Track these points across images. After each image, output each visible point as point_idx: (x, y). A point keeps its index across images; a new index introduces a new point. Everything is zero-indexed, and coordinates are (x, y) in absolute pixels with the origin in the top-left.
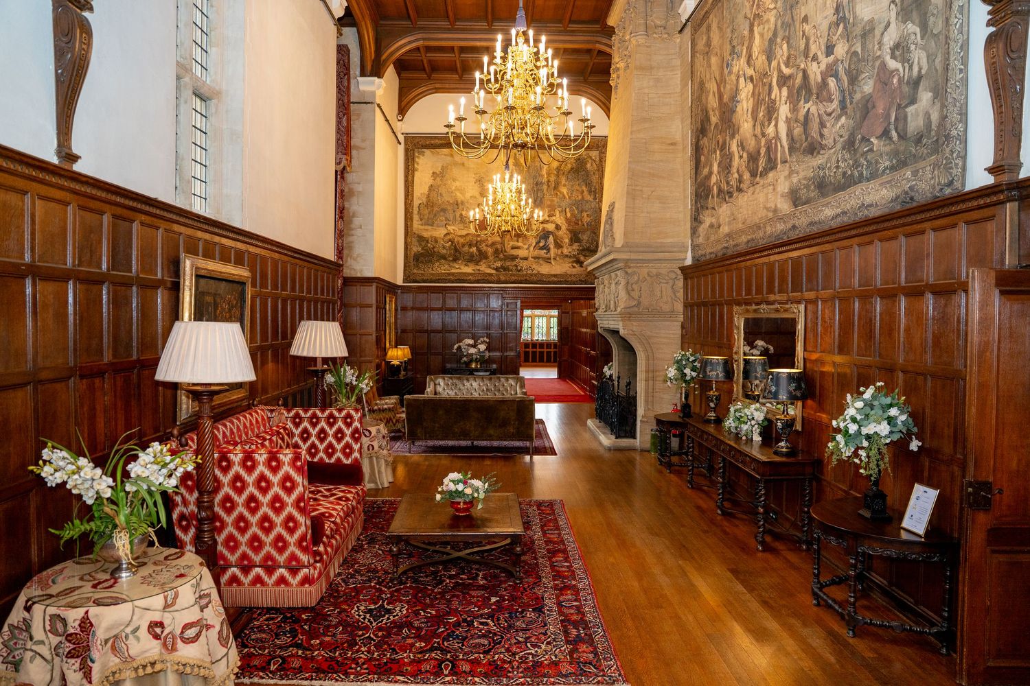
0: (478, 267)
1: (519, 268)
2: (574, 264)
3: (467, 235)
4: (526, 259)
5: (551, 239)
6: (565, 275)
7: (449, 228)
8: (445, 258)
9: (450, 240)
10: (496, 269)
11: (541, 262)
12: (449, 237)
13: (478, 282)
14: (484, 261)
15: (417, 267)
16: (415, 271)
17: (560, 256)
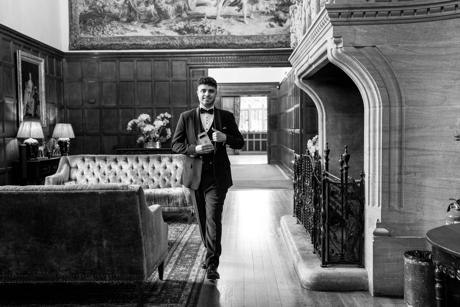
0: (157, 29)
1: (206, 29)
2: (273, 23)
4: (214, 18)
6: (262, 36)
8: (117, 19)
10: (179, 31)
11: (232, 20)
13: (157, 47)
14: (164, 21)
15: (85, 30)
16: (82, 35)
17: (254, 12)
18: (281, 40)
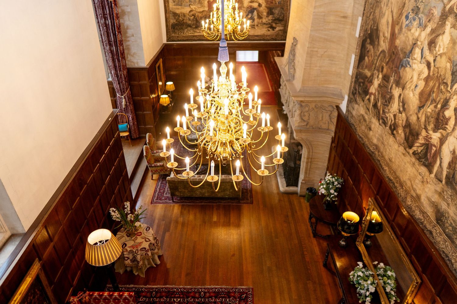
2: (269, 29)
3: (203, 11)
5: (255, 13)
6: (264, 35)
7: (192, 7)
8: (191, 27)
9: (193, 15)
12: (192, 13)
15: (174, 32)
16: (173, 35)
17: (260, 23)
18: (273, 37)
